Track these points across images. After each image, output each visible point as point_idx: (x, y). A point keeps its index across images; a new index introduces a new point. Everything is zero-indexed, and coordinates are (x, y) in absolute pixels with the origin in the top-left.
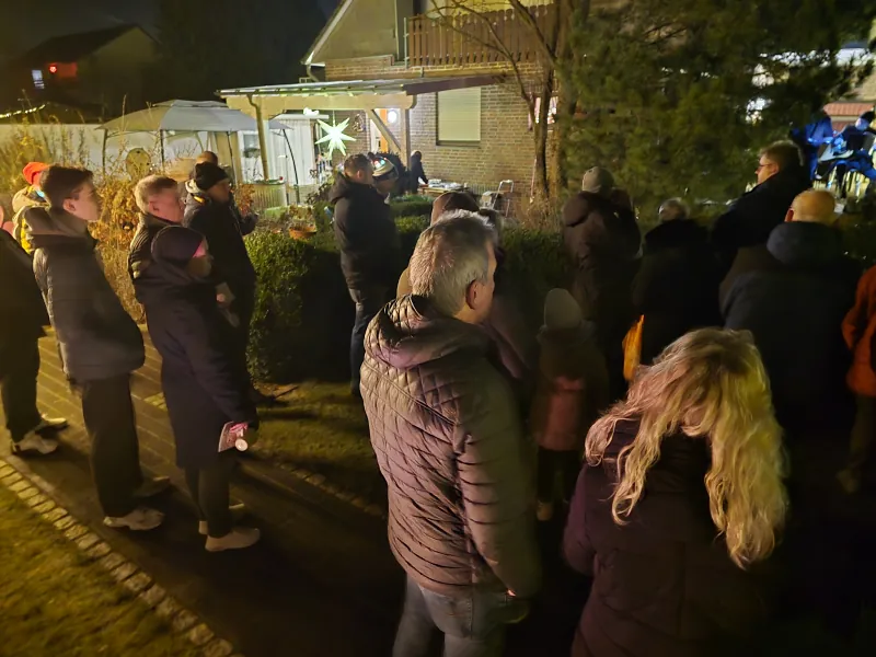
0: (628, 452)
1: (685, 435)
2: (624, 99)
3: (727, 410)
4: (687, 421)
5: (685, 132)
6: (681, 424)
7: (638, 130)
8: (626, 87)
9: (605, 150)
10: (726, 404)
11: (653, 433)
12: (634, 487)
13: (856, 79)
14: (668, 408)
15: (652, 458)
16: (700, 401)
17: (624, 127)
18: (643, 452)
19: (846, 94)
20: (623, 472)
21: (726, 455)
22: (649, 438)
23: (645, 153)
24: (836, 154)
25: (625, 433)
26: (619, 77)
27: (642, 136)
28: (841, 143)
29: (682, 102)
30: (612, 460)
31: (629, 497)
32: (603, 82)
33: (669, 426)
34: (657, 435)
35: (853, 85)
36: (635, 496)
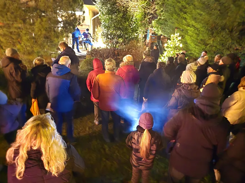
0: (18, 159)
1: (33, 149)
2: (16, 21)
3: (44, 139)
4: (33, 145)
5: (40, 33)
6: (31, 147)
7: (24, 32)
8: (15, 17)
9: (14, 37)
10: (43, 138)
11: (24, 151)
12: (22, 168)
13: (82, 21)
14: (27, 143)
15: (25, 158)
16: (35, 139)
17: (19, 30)
18: (22, 157)
19: (81, 25)
20: (18, 164)
21: (46, 151)
22: (23, 153)
23: (28, 39)
24: (82, 39)
25: (16, 153)
26: (12, 13)
27: (26, 34)
28: (83, 36)
29: (36, 24)
30: (14, 162)
31: (21, 171)
32: (7, 14)
33: (28, 148)
34: (25, 152)
35: (81, 23)
36: (23, 170)
